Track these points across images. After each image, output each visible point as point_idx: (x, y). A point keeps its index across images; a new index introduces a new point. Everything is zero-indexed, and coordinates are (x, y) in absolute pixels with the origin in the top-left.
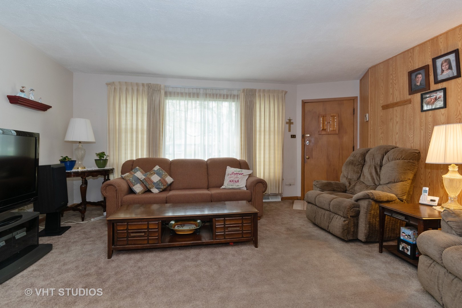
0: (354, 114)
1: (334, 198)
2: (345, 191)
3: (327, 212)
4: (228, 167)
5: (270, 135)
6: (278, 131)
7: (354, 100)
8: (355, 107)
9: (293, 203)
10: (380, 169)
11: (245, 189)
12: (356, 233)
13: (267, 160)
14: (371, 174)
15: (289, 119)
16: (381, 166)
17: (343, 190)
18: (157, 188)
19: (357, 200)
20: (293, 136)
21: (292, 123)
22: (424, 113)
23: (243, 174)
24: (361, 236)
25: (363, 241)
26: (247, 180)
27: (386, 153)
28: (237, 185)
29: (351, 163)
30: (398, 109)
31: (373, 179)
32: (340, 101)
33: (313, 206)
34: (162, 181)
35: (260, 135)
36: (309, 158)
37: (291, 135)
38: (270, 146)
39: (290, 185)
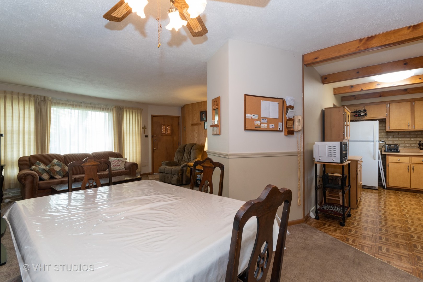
0: (179, 125)
1: (173, 168)
2: (177, 165)
3: (170, 175)
4: (109, 157)
5: (133, 136)
6: (138, 134)
7: (179, 118)
8: (179, 121)
9: (148, 176)
10: (191, 154)
11: (124, 170)
12: (182, 181)
13: (131, 151)
14: (187, 156)
15: (144, 125)
16: (191, 152)
17: (176, 164)
18: (59, 175)
19: (182, 167)
20: (147, 136)
21: (146, 128)
22: (205, 130)
23: (121, 161)
24: (184, 182)
25: (185, 184)
26: (125, 164)
27: (193, 147)
28: (119, 167)
29: (179, 151)
30: (197, 126)
31: (188, 158)
32: (172, 117)
33: (163, 173)
34: (63, 170)
35: (127, 135)
36: (156, 149)
37: (145, 136)
38: (133, 143)
39: (145, 166)
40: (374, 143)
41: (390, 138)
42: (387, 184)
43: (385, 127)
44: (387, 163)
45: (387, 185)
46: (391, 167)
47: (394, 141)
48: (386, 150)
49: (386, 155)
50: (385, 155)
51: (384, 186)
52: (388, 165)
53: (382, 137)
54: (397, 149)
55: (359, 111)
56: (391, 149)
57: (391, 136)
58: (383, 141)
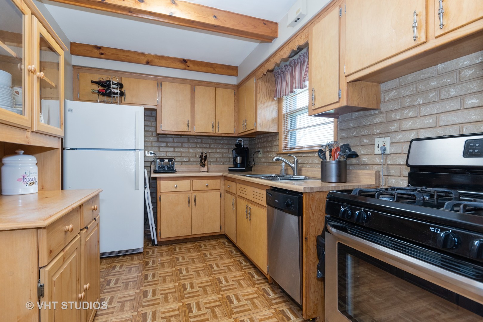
40: (136, 153)
41: (162, 147)
42: (159, 234)
43: (156, 127)
44: (159, 194)
45: (159, 237)
46: (164, 200)
47: (168, 153)
48: (157, 169)
49: (158, 179)
50: (155, 179)
51: (154, 240)
52: (160, 199)
53: (151, 145)
54: (173, 167)
55: (108, 81)
56: (164, 167)
57: (164, 143)
58: (153, 152)
